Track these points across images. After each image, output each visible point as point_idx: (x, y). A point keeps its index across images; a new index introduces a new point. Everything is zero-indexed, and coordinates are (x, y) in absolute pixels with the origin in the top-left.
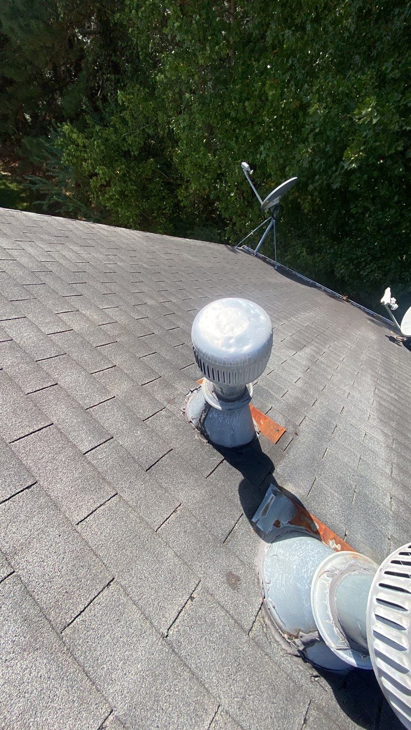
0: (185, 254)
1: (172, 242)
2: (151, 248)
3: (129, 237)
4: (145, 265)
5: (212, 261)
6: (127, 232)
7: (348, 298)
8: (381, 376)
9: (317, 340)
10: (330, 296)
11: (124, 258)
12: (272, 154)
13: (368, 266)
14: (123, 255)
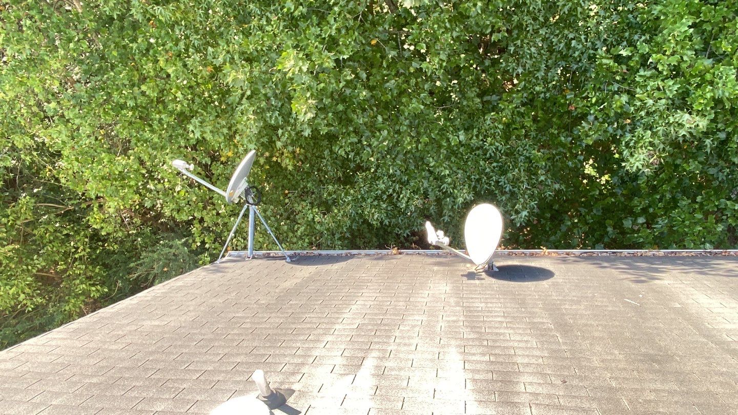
0: (148, 323)
1: (118, 314)
2: (91, 345)
3: (48, 349)
4: (95, 380)
5: (191, 309)
6: (40, 343)
7: (398, 249)
8: (468, 339)
9: (376, 340)
10: (376, 259)
11: (56, 389)
12: (208, 129)
13: (401, 196)
14: (53, 385)
